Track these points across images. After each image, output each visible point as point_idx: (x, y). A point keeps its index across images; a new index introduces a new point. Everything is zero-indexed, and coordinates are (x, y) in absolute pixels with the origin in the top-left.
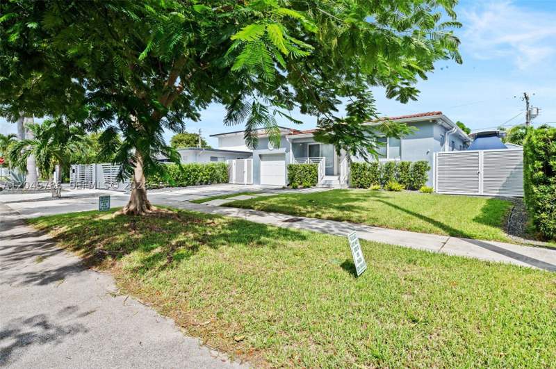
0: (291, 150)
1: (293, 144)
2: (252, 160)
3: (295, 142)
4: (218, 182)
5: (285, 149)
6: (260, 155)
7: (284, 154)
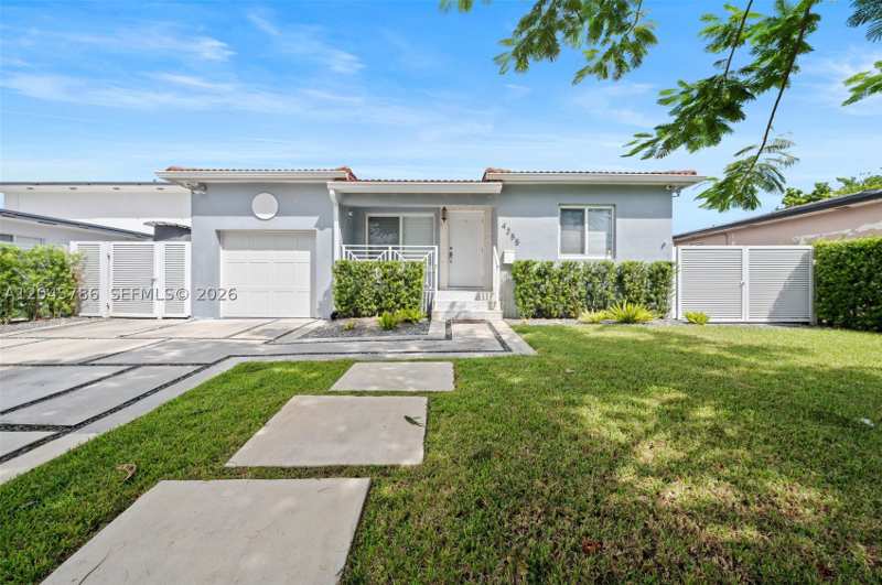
0: (336, 224)
1: (342, 208)
2: (188, 245)
3: (350, 203)
4: (33, 315)
5: (316, 219)
6: (219, 233)
7: (311, 234)
